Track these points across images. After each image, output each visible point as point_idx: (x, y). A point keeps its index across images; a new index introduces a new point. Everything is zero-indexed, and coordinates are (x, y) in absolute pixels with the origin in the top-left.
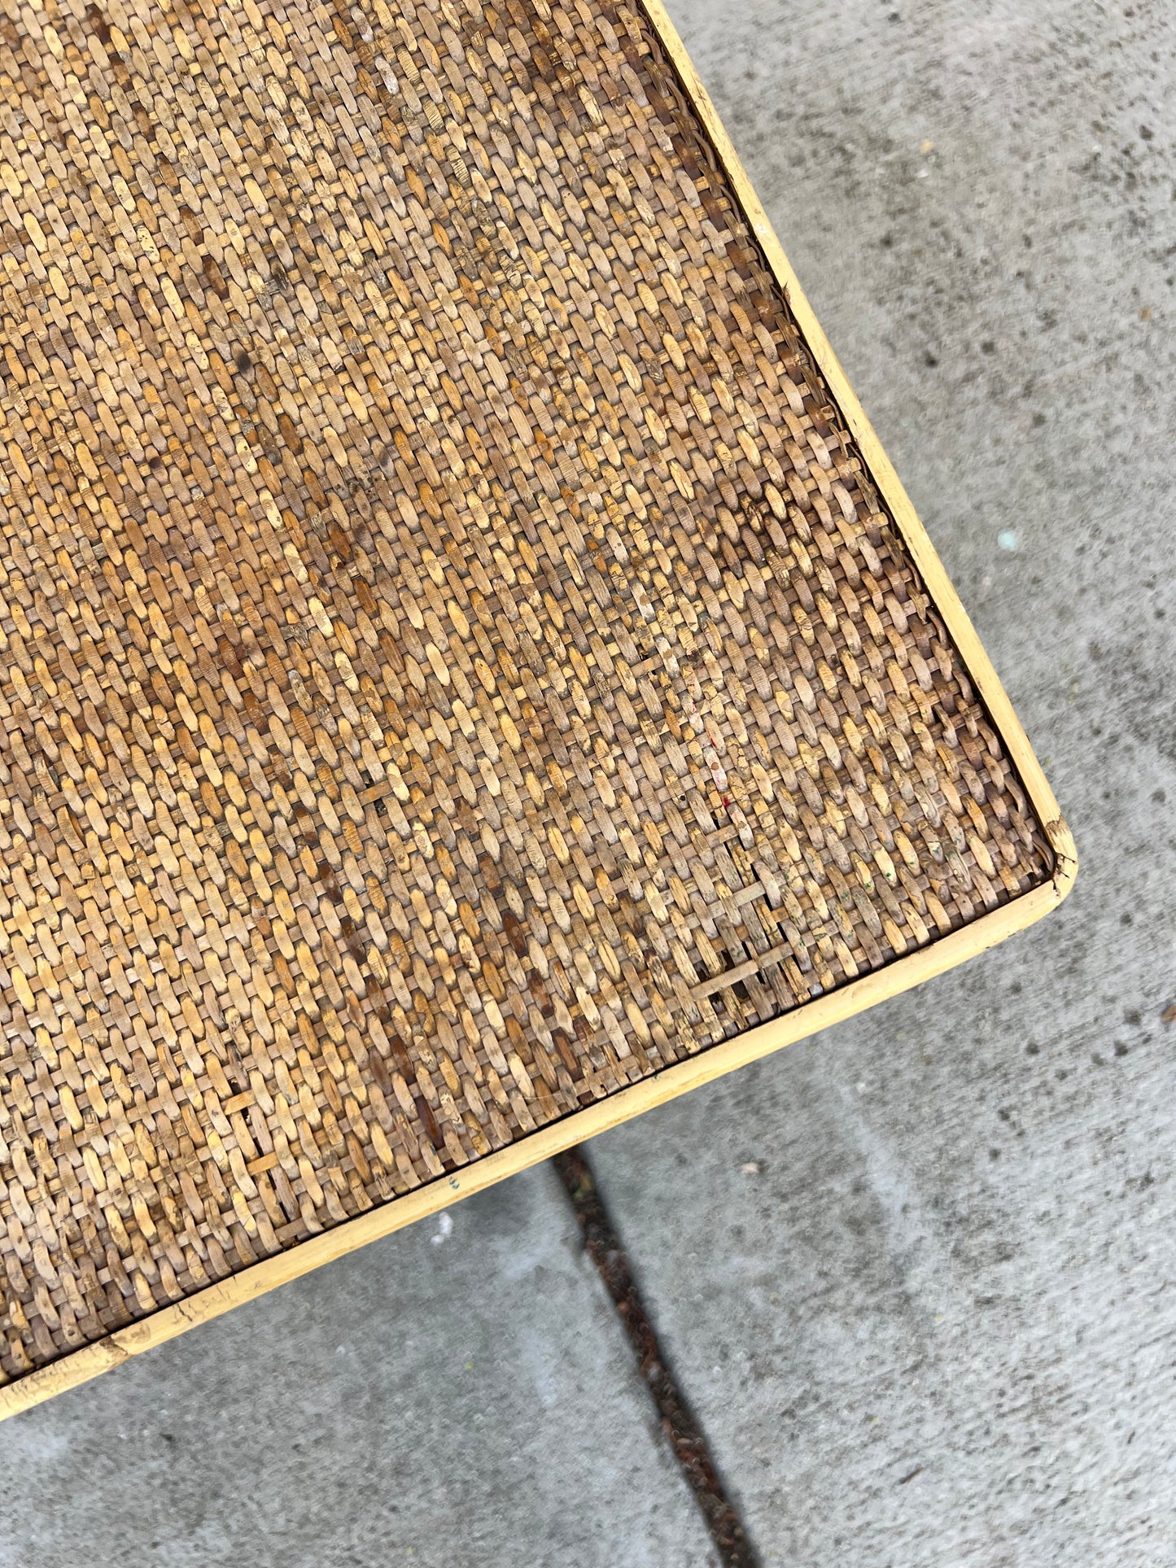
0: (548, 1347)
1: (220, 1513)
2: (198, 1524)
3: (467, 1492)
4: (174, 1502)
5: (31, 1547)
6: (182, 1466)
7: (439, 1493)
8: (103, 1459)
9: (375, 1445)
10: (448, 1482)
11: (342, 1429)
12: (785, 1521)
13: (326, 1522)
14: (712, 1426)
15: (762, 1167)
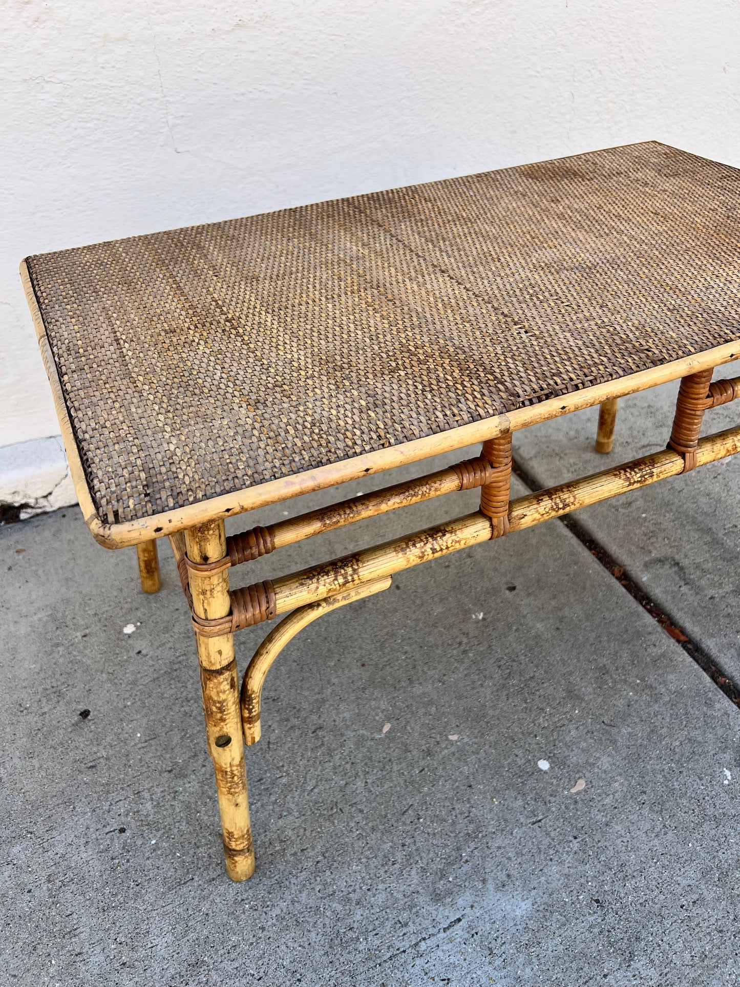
1: (644, 950)
4: (611, 944)
6: (611, 920)
8: (557, 915)
11: (708, 895)
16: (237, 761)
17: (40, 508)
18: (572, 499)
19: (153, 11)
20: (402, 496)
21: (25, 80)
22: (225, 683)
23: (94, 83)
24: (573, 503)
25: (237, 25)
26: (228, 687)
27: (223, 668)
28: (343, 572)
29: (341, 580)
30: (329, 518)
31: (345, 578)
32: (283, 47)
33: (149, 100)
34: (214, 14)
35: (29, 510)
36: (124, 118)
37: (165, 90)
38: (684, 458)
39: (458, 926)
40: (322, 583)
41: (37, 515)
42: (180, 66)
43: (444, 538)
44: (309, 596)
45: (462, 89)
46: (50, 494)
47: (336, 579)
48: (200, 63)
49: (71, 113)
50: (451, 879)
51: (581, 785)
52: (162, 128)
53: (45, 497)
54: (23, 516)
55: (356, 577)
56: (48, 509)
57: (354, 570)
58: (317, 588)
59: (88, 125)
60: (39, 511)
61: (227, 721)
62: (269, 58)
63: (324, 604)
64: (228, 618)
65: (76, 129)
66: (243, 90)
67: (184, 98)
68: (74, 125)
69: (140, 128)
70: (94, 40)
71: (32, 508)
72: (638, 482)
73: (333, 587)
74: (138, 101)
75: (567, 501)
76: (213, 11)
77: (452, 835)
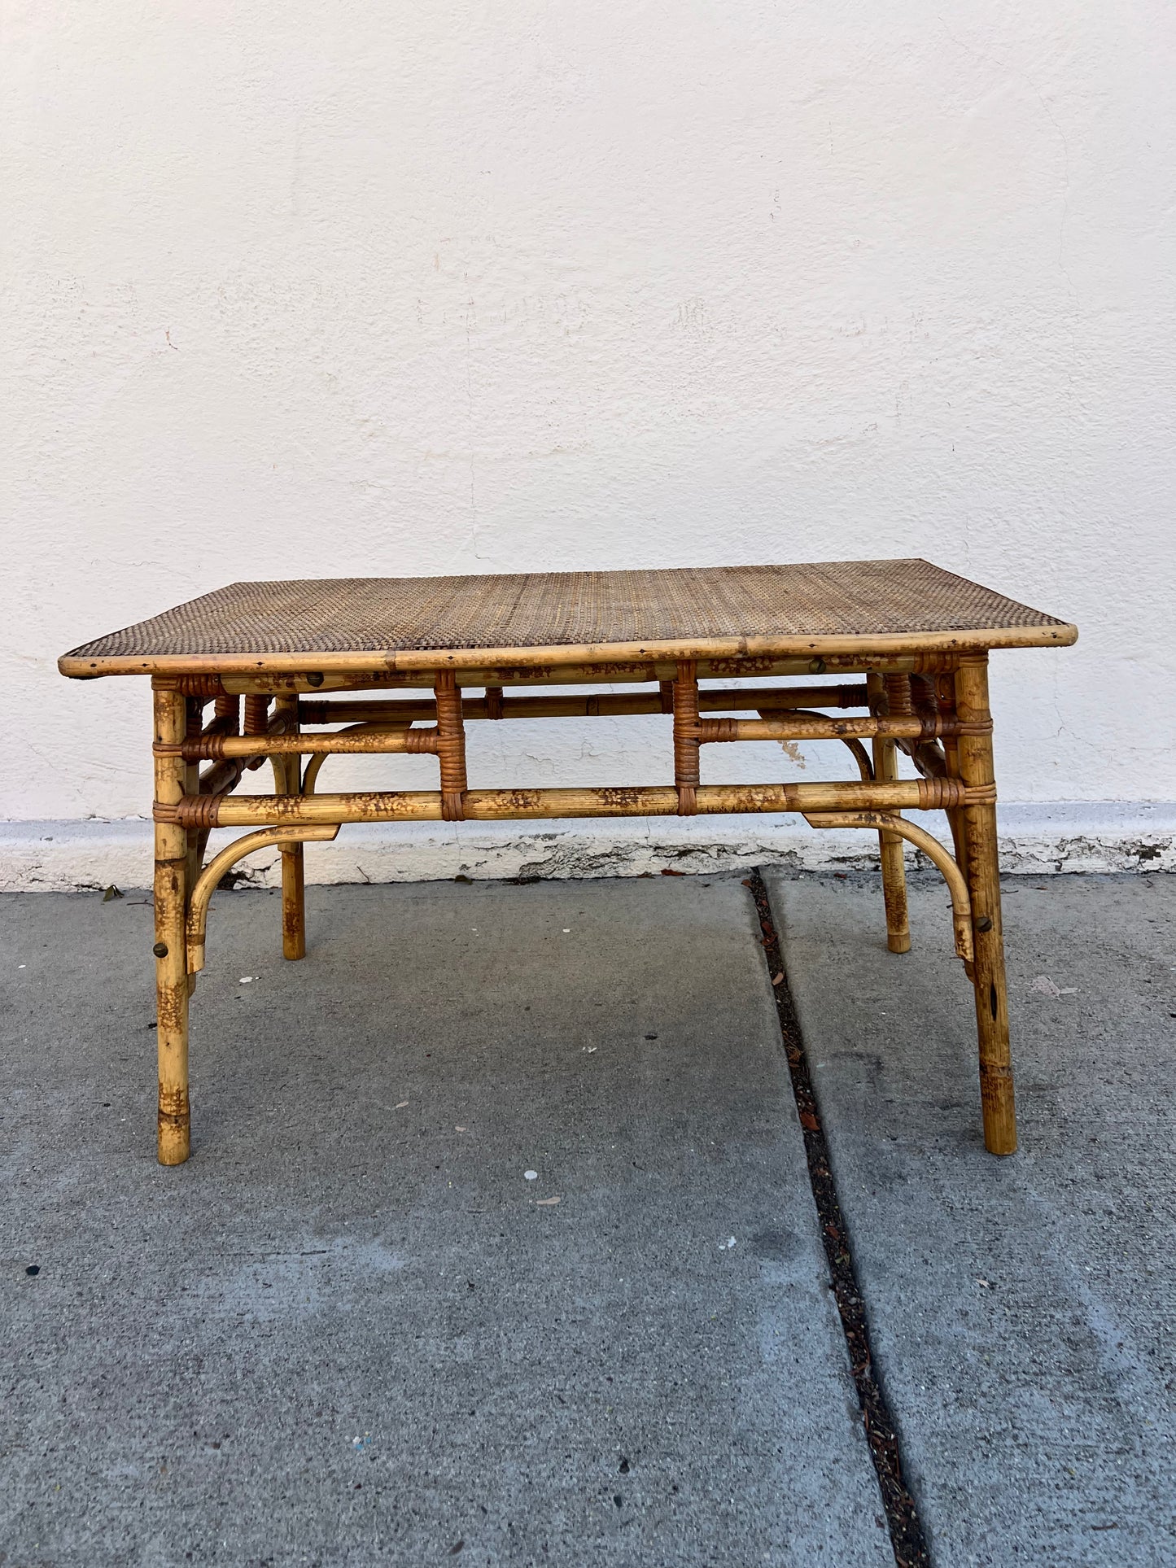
0: (781, 1328)
1: (479, 1334)
2: (459, 1335)
3: (674, 1390)
4: (450, 1318)
5: (333, 1308)
6: (470, 1302)
7: (651, 1383)
8: (420, 1281)
9: (617, 1338)
10: (662, 1379)
11: (596, 1321)
12: (965, 1514)
13: (553, 1369)
14: (907, 1423)
15: (992, 1286)
16: (172, 983)
17: (255, 882)
18: (535, 800)
19: (475, 434)
20: (346, 739)
21: (351, 483)
22: (166, 879)
23: (411, 490)
24: (535, 804)
25: (555, 450)
26: (169, 885)
27: (166, 861)
28: (286, 801)
29: (281, 808)
30: (275, 740)
31: (286, 807)
32: (601, 472)
33: (459, 508)
34: (533, 440)
35: (244, 882)
36: (433, 522)
37: (475, 502)
38: (679, 794)
39: (317, 1256)
40: (264, 804)
41: (249, 888)
42: (493, 482)
43: (392, 799)
44: (249, 812)
45: (810, 526)
46: (268, 868)
47: (277, 805)
48: (513, 481)
49: (385, 513)
50: (346, 1223)
51: (555, 1200)
52: (468, 534)
53: (263, 870)
54: (237, 886)
55: (295, 809)
56: (263, 886)
57: (296, 802)
58: (258, 807)
59: (398, 525)
60: (254, 885)
61: (166, 926)
62: (584, 481)
63: (268, 833)
64: (174, 808)
65: (386, 527)
66: (553, 508)
67: (492, 510)
68: (385, 524)
69: (446, 533)
70: (417, 454)
71: (248, 880)
72: (617, 803)
73: (272, 811)
74: (448, 509)
75: (530, 799)
76: (532, 437)
77: (381, 1195)
